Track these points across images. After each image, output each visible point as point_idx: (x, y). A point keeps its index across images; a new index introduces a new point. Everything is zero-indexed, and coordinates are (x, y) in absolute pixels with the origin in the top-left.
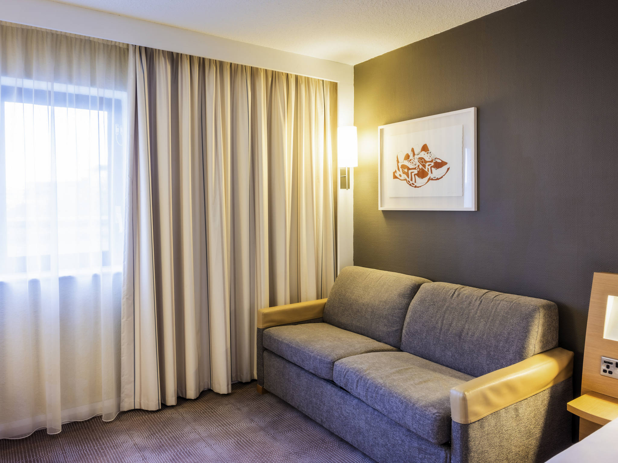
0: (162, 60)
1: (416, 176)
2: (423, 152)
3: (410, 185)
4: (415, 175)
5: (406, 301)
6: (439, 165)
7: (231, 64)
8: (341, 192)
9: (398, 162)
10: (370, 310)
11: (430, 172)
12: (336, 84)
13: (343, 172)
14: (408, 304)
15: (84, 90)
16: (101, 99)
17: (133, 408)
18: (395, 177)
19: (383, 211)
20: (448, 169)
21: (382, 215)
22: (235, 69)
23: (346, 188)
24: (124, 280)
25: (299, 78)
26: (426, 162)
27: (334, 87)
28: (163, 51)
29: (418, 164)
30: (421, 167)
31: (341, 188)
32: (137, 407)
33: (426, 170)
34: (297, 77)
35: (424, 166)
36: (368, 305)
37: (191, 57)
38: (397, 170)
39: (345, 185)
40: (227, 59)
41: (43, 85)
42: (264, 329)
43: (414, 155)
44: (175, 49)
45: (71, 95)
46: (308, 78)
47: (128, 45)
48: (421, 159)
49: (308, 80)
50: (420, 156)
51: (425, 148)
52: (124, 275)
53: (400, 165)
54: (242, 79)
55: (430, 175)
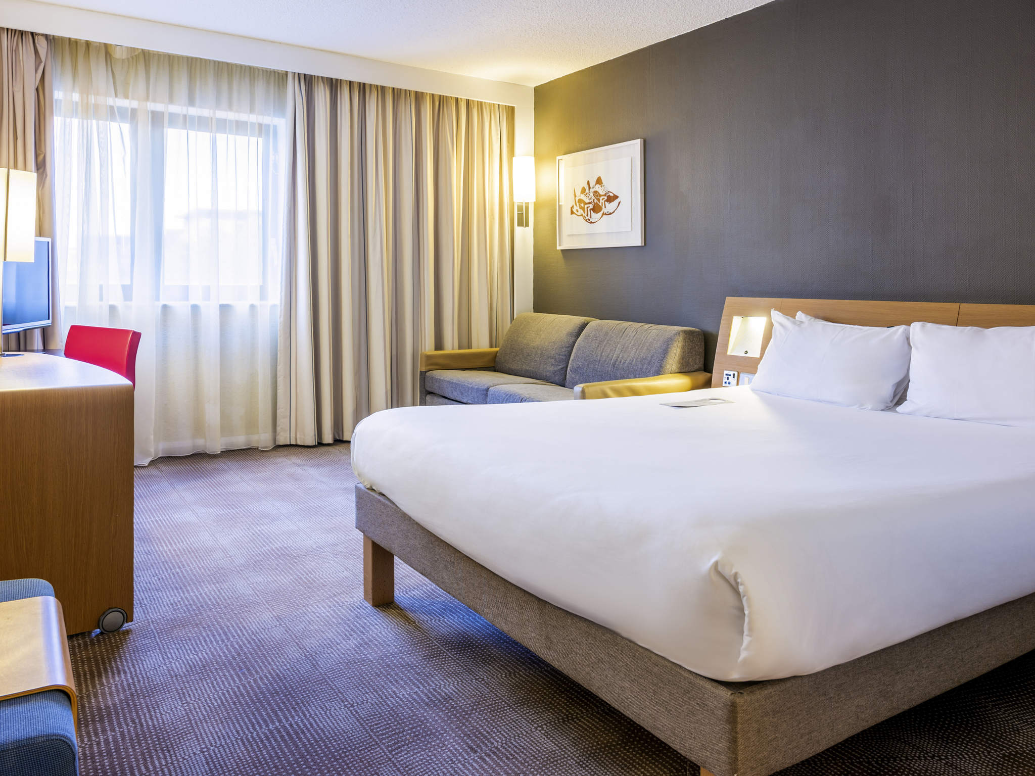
0: (321, 85)
1: (592, 211)
2: (598, 185)
3: (586, 221)
4: (590, 210)
5: (573, 339)
6: (611, 199)
7: (393, 88)
8: (518, 230)
9: (575, 196)
10: (539, 352)
11: (603, 207)
12: (513, 109)
13: (520, 208)
14: (574, 342)
15: (244, 117)
16: (260, 125)
17: (289, 444)
18: (572, 213)
19: (562, 250)
20: (619, 203)
21: (560, 255)
22: (397, 94)
23: (523, 226)
24: (281, 311)
25: (470, 102)
26: (600, 196)
27: (511, 111)
28: (322, 77)
29: (593, 198)
30: (596, 201)
31: (518, 225)
32: (293, 442)
33: (601, 204)
34: (468, 101)
35: (599, 200)
36: (538, 348)
37: (351, 83)
38: (575, 206)
39: (523, 222)
40: (389, 84)
41: (206, 113)
42: (426, 372)
43: (590, 188)
44: (334, 76)
45: (230, 121)
46: (481, 103)
47: (287, 72)
48: (595, 192)
49: (481, 105)
50: (594, 190)
51: (599, 181)
52: (281, 306)
53: (577, 199)
54: (405, 104)
55: (604, 210)
